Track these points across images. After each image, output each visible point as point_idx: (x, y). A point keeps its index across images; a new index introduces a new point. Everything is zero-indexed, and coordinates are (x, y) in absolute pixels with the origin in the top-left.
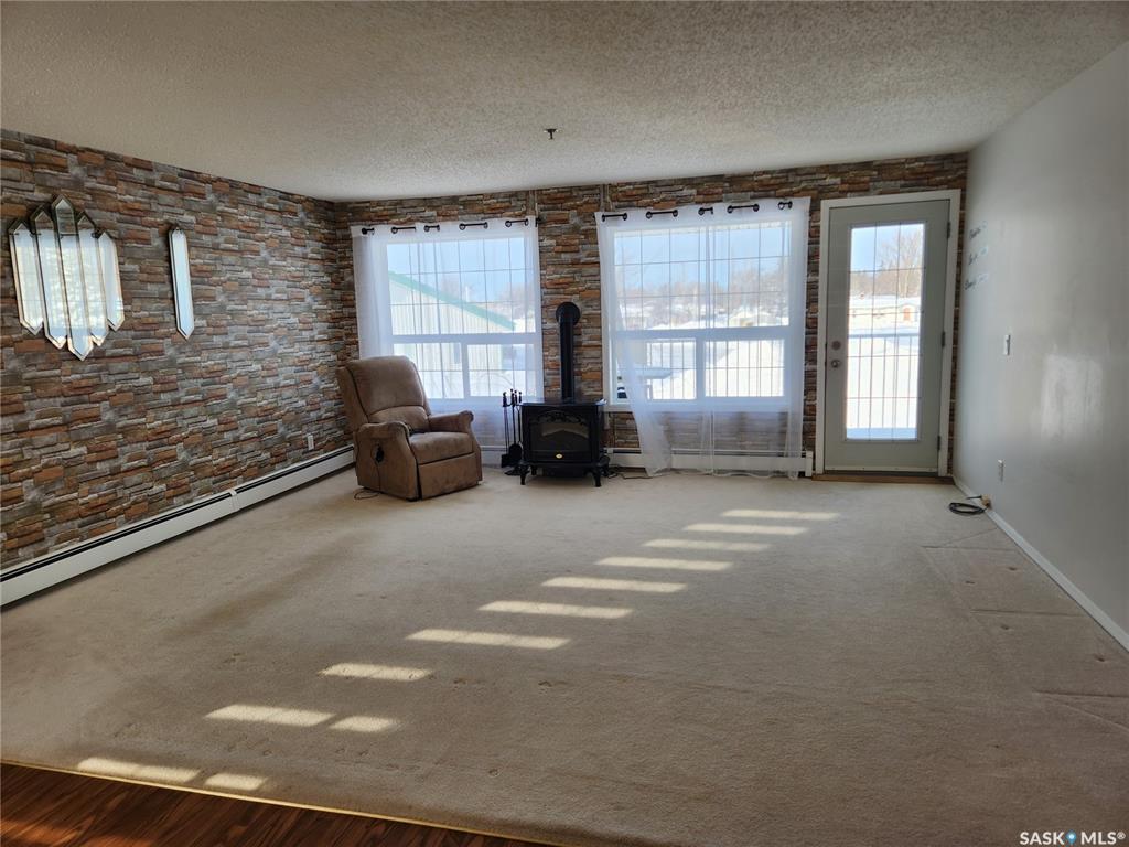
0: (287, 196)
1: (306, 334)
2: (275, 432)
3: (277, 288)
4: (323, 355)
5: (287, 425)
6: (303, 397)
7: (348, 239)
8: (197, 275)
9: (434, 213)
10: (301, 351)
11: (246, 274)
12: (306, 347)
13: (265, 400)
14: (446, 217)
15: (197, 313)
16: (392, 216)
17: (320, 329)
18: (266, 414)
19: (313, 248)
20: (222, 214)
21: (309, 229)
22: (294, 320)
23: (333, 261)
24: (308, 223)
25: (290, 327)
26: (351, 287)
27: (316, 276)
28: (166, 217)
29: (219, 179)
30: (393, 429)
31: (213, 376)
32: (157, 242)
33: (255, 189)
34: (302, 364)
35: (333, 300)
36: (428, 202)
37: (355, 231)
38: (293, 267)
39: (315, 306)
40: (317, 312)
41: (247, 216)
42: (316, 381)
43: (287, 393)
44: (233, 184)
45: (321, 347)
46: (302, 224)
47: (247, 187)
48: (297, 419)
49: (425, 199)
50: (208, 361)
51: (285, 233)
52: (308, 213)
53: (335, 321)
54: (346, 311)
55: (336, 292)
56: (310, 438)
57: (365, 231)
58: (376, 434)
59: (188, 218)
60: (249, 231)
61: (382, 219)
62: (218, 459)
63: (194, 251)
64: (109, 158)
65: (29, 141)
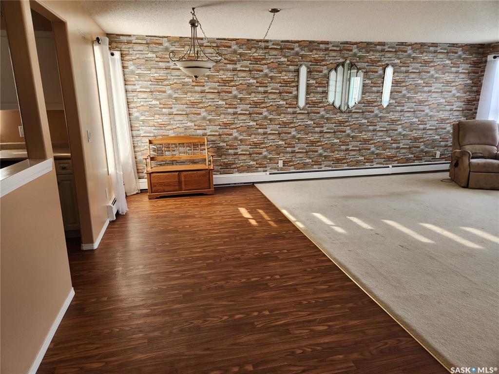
0: (453, 45)
1: (448, 108)
2: (419, 147)
3: (436, 87)
4: (457, 117)
5: (426, 146)
6: (439, 135)
7: (485, 62)
8: (395, 83)
10: (443, 115)
11: (420, 82)
12: (447, 113)
13: (415, 134)
15: (392, 97)
17: (459, 105)
18: (415, 140)
19: (464, 67)
20: (414, 58)
21: (464, 59)
22: (442, 101)
24: (464, 56)
25: (440, 104)
27: (462, 80)
28: (387, 62)
29: (416, 43)
30: (465, 154)
31: (393, 122)
32: (381, 72)
33: (435, 45)
34: (442, 121)
37: (490, 58)
38: (448, 77)
39: (458, 94)
40: (458, 97)
41: (425, 57)
43: (430, 132)
44: (423, 44)
45: (457, 113)
46: (460, 57)
47: (430, 45)
48: (433, 144)
50: (392, 116)
51: (448, 62)
52: (464, 52)
56: (438, 153)
57: (495, 57)
59: (396, 61)
60: (426, 63)
62: (388, 153)
63: (396, 74)
64: (368, 44)
65: (341, 43)
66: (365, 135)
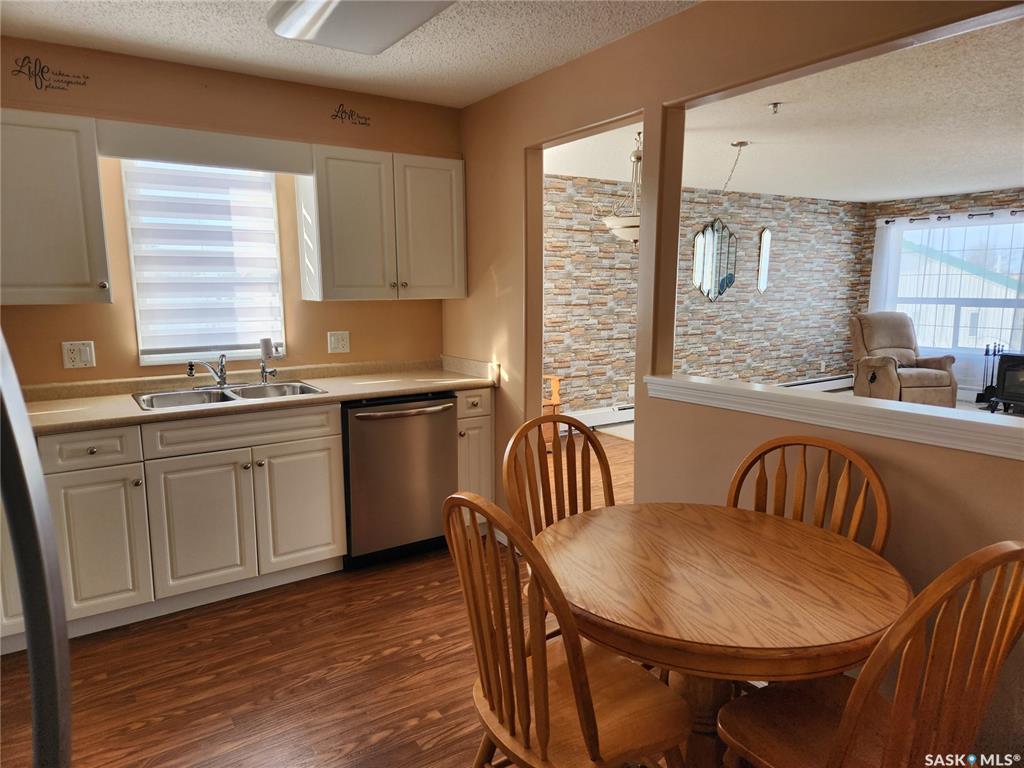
0: (834, 203)
1: (831, 294)
2: (801, 356)
3: (818, 263)
4: (841, 309)
5: (810, 353)
6: (823, 336)
7: (873, 228)
8: (774, 256)
9: (948, 206)
10: (827, 305)
11: (801, 255)
12: (831, 303)
13: (798, 335)
14: (958, 209)
15: (770, 279)
16: (912, 210)
17: (842, 291)
18: (797, 344)
19: (847, 235)
20: (792, 219)
21: (846, 223)
22: (825, 284)
23: (859, 244)
24: (846, 219)
25: (822, 289)
26: (870, 262)
27: (846, 254)
28: (763, 224)
29: (795, 198)
30: (886, 360)
31: (771, 317)
32: (756, 239)
33: (814, 201)
34: (826, 314)
35: (854, 271)
36: (944, 199)
37: (880, 222)
38: (831, 249)
39: (841, 275)
40: (841, 279)
41: (806, 219)
42: (833, 326)
43: (813, 332)
44: (802, 200)
45: (840, 303)
46: (841, 220)
47: (809, 201)
48: (817, 350)
49: (941, 197)
50: (771, 307)
51: (829, 227)
52: (847, 212)
53: (853, 286)
54: (863, 279)
55: (857, 266)
56: (823, 364)
57: (887, 222)
58: (872, 364)
59: (774, 223)
60: (806, 228)
61: (902, 213)
62: (768, 366)
63: (774, 242)
64: (742, 195)
65: (710, 193)
66: (740, 339)
